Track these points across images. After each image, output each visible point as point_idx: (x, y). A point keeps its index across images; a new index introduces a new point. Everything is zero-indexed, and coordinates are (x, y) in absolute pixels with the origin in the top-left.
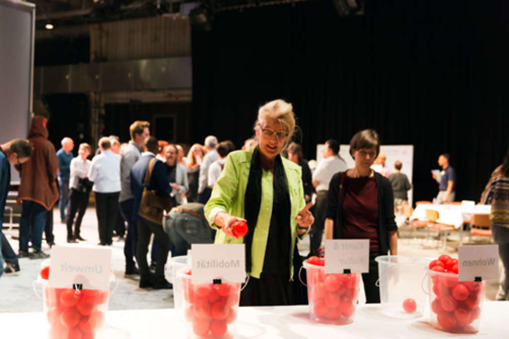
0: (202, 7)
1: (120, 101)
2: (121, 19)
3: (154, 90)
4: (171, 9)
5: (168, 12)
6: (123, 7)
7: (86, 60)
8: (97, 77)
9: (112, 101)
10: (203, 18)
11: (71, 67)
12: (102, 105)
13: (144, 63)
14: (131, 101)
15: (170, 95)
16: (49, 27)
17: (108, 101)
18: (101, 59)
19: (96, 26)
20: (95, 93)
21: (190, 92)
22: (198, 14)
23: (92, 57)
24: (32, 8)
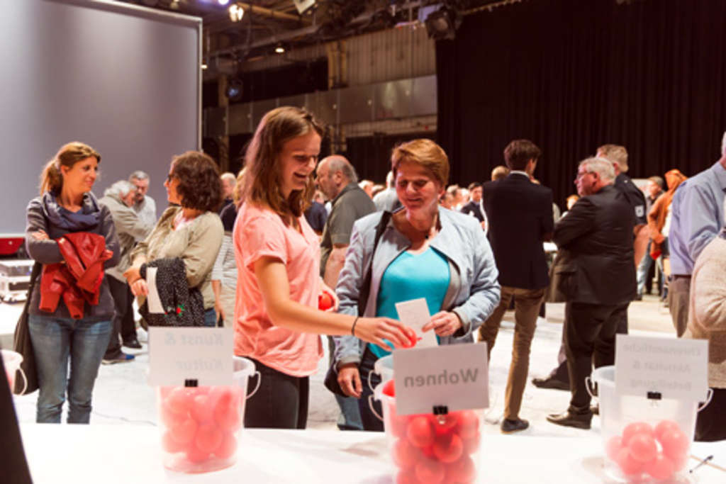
0: (443, 9)
1: (363, 135)
2: (357, 34)
3: (399, 119)
4: (411, 16)
5: (406, 20)
6: (354, 21)
7: (323, 86)
8: (335, 107)
9: (354, 135)
10: (442, 23)
11: (307, 96)
12: (343, 140)
13: (389, 87)
14: (376, 134)
15: (419, 124)
16: (280, 50)
17: (350, 136)
18: (342, 85)
19: (335, 45)
20: (335, 126)
21: (434, 120)
22: (437, 18)
23: (331, 83)
24: (198, 22)
